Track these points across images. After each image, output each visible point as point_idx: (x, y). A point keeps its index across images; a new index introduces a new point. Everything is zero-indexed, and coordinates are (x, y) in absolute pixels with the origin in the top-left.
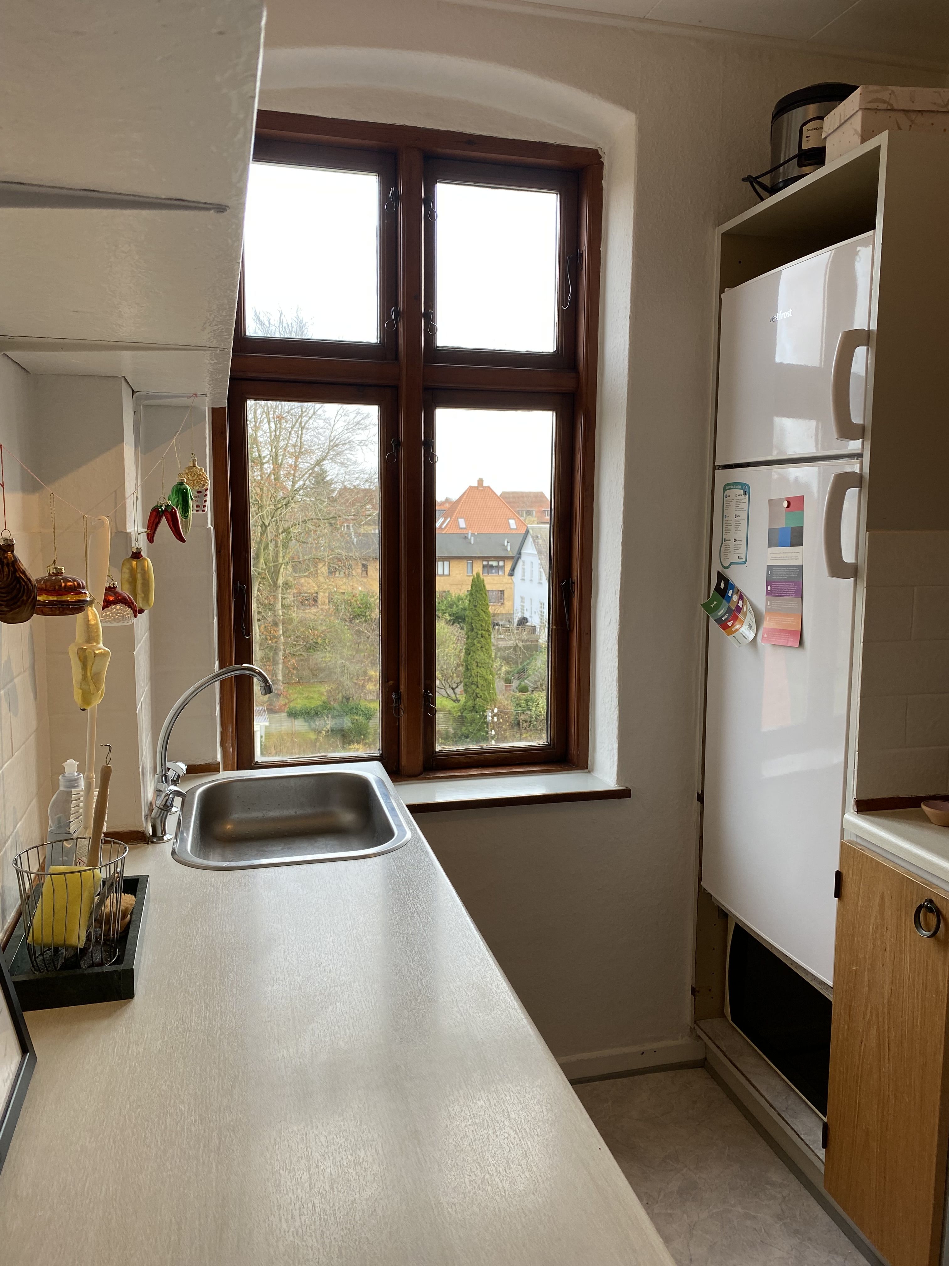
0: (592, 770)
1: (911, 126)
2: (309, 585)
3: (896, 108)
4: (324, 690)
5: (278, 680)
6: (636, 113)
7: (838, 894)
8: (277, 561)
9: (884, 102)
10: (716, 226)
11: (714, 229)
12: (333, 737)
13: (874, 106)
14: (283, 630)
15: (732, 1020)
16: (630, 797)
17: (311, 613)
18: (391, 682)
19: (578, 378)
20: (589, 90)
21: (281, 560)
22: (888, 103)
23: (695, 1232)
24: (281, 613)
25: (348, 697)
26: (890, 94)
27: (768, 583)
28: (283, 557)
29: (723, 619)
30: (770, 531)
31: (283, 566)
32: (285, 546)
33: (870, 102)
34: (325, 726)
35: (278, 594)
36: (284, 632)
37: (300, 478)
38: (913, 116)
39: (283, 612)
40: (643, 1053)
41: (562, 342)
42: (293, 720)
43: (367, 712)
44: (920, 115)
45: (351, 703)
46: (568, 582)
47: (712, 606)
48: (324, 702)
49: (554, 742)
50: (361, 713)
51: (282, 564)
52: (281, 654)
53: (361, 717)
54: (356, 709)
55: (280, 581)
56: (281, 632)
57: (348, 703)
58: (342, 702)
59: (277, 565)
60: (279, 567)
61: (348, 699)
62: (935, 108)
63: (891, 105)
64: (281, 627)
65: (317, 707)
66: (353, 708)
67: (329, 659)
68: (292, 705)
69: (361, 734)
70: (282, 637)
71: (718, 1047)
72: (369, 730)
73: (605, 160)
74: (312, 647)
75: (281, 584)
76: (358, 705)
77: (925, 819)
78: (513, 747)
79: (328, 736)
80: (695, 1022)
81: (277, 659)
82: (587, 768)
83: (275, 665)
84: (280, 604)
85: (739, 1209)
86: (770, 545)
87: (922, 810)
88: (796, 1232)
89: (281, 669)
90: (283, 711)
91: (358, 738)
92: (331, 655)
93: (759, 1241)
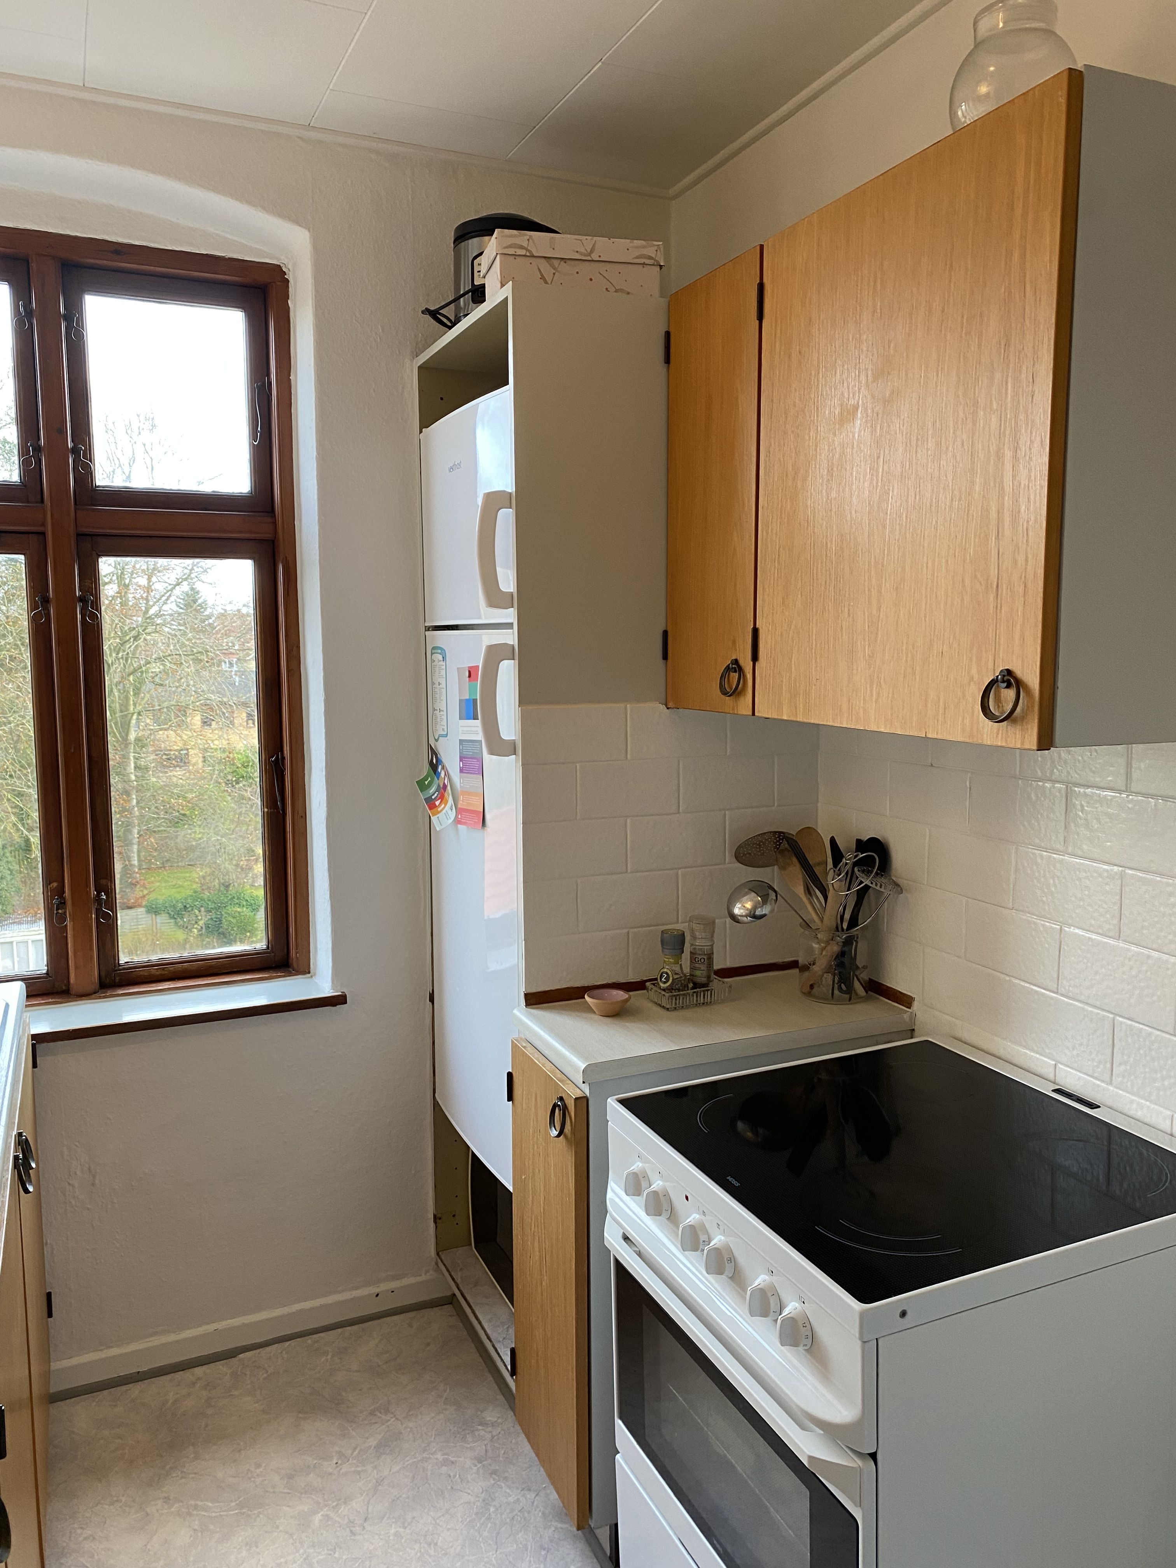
0: (315, 974)
1: (554, 274)
2: (172, 739)
3: (535, 254)
4: (196, 875)
5: (131, 865)
6: (309, 231)
7: (510, 1098)
8: (127, 710)
9: (522, 247)
10: (414, 358)
11: (412, 361)
12: (207, 937)
13: (511, 251)
14: (137, 799)
15: (475, 1248)
16: (346, 1003)
17: (177, 774)
18: (55, 884)
19: (275, 523)
20: (249, 202)
21: (131, 708)
22: (527, 250)
23: (380, 1488)
24: (133, 777)
25: (227, 884)
26: (528, 240)
27: (461, 760)
28: (135, 705)
29: (433, 797)
30: (460, 700)
31: (135, 717)
32: (137, 691)
33: (507, 247)
34: (196, 922)
35: (129, 753)
36: (138, 803)
37: (155, 603)
38: (556, 263)
39: (136, 776)
40: (377, 1295)
41: (255, 481)
42: (154, 916)
43: (253, 902)
44: (562, 262)
45: (232, 891)
46: (277, 758)
47: (426, 782)
48: (195, 892)
49: (272, 945)
50: (245, 903)
51: (133, 714)
52: (135, 831)
53: (245, 909)
54: (238, 898)
55: (132, 736)
56: (135, 801)
57: (227, 891)
58: (219, 890)
59: (126, 716)
60: (129, 718)
61: (228, 886)
62: (578, 257)
63: (530, 251)
64: (134, 797)
65: (186, 899)
66: (234, 897)
67: (200, 836)
68: (152, 896)
69: (245, 930)
70: (136, 809)
71: (453, 1279)
72: (256, 925)
73: (290, 277)
74: (179, 820)
75: (133, 740)
76: (240, 894)
77: (589, 1010)
78: (221, 953)
79: (201, 935)
80: (438, 1254)
81: (130, 837)
82: (309, 972)
83: (127, 845)
84: (132, 765)
85: (439, 1456)
86: (460, 719)
87: (586, 1002)
88: (495, 1472)
89: (135, 850)
90: (140, 906)
91: (242, 937)
92: (202, 831)
93: (449, 1487)
